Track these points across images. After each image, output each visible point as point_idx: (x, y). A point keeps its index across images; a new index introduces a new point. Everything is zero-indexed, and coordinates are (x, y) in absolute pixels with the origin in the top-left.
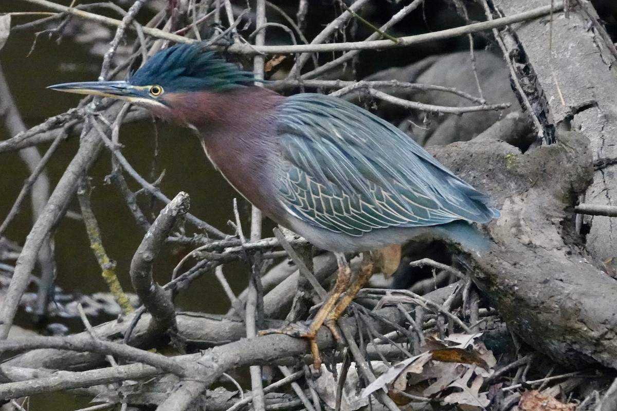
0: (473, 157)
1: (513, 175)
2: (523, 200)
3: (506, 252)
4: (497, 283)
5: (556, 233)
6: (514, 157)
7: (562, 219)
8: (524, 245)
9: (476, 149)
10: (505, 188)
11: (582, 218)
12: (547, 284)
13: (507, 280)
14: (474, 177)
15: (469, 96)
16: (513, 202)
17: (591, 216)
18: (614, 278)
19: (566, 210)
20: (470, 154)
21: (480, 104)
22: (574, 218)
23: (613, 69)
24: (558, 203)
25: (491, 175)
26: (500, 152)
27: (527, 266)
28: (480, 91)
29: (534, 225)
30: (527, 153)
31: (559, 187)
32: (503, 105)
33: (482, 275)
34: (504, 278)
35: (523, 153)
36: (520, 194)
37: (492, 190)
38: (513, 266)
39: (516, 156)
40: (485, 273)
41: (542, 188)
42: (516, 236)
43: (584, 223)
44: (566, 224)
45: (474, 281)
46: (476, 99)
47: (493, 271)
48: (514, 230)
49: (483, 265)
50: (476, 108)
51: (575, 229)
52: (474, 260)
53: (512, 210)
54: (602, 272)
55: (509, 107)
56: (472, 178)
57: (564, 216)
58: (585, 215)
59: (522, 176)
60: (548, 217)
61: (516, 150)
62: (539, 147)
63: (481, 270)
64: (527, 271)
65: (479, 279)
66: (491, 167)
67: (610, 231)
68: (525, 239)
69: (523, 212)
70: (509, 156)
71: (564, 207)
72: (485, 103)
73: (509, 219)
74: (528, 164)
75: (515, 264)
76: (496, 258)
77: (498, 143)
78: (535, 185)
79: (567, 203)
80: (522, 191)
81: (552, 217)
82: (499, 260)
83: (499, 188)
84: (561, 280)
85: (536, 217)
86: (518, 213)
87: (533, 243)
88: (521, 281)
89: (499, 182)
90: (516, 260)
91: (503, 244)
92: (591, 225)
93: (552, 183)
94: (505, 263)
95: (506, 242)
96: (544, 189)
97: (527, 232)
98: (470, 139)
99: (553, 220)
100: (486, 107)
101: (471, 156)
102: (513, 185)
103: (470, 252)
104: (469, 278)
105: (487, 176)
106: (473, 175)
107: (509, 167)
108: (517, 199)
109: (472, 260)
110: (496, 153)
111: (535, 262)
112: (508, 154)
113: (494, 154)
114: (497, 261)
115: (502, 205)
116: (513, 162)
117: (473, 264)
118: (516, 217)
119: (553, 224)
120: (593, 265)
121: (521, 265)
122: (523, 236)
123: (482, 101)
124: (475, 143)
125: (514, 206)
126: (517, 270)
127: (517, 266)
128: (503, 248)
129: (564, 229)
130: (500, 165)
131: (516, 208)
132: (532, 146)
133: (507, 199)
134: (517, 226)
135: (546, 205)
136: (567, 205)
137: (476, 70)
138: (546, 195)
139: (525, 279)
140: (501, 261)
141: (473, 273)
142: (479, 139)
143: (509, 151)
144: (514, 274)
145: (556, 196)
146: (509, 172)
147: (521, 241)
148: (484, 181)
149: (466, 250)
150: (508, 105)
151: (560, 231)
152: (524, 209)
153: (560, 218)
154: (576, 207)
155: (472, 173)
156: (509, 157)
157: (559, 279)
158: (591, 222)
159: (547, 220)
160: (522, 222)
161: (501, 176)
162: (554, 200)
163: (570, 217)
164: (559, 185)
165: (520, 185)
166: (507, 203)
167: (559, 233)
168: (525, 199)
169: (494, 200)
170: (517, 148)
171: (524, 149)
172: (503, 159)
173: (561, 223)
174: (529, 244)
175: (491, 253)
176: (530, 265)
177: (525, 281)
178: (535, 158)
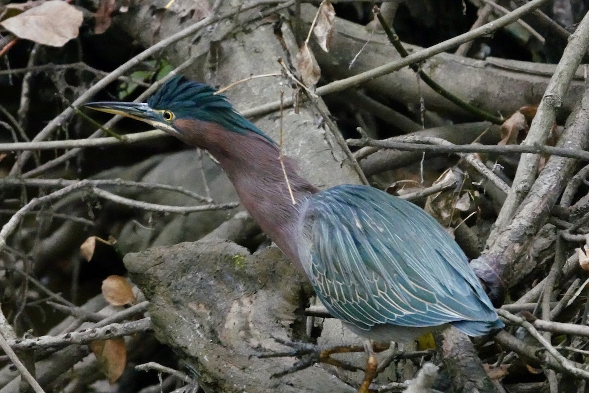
0: (200, 258)
1: (240, 275)
2: (251, 302)
3: (235, 355)
4: (225, 388)
5: (286, 335)
6: (242, 258)
7: (292, 322)
8: (253, 348)
9: (203, 250)
10: (233, 289)
11: (313, 321)
12: (277, 390)
13: (235, 385)
14: (202, 279)
15: (196, 195)
16: (241, 304)
17: (323, 319)
18: (346, 382)
19: (296, 312)
20: (197, 255)
21: (204, 202)
22: (303, 323)
23: (344, 166)
24: (288, 305)
25: (219, 276)
26: (228, 253)
27: (257, 370)
28: (207, 190)
29: (263, 328)
30: (255, 253)
31: (288, 288)
32: (231, 204)
33: (209, 380)
34: (233, 383)
35: (252, 253)
36: (249, 295)
37: (219, 292)
38: (242, 371)
39: (245, 256)
40: (214, 378)
41: (271, 291)
42: (244, 339)
43: (315, 325)
44: (296, 328)
45: (201, 386)
46: (203, 198)
47: (222, 376)
48: (242, 333)
49: (211, 370)
50: (203, 207)
51: (305, 332)
52: (202, 364)
53: (240, 313)
54: (334, 376)
55: (237, 206)
56: (199, 280)
57: (294, 318)
58: (316, 317)
59: (251, 278)
60: (278, 320)
61: (245, 251)
62: (269, 247)
63: (209, 374)
64: (255, 376)
65: (206, 383)
66: (218, 268)
67: (341, 334)
68: (254, 343)
69: (251, 314)
70: (237, 256)
71: (295, 309)
72: (213, 202)
73: (237, 322)
74: (257, 265)
75: (244, 369)
76: (224, 362)
77: (225, 244)
78: (264, 287)
79: (297, 305)
80: (252, 293)
81: (281, 319)
82: (227, 364)
83: (227, 290)
84: (292, 385)
85: (264, 319)
86: (246, 316)
87: (263, 346)
88: (250, 385)
89: (227, 284)
90: (245, 363)
91: (232, 348)
92: (322, 328)
93: (282, 284)
94: (233, 367)
95: (234, 346)
96: (273, 291)
97: (256, 335)
98: (196, 240)
99: (283, 322)
100: (213, 206)
101: (198, 257)
102: (241, 287)
103: (197, 356)
104: (197, 383)
105: (215, 277)
106: (200, 276)
107: (237, 268)
108: (246, 301)
109: (200, 364)
110: (224, 254)
111: (264, 366)
112: (236, 255)
113: (221, 255)
114: (225, 366)
115: (231, 307)
116: (241, 263)
117: (201, 369)
118: (244, 320)
119: (283, 327)
120: (325, 369)
121: (250, 370)
122: (252, 340)
123: (210, 200)
124: (202, 244)
125: (242, 308)
126: (246, 374)
127: (246, 370)
128: (231, 352)
129: (294, 332)
130: (227, 266)
131: (245, 310)
132: (261, 247)
133: (235, 301)
134: (246, 329)
135: (275, 307)
136: (297, 307)
137: (203, 168)
138: (276, 296)
139: (254, 384)
140: (229, 365)
141: (200, 378)
142: (206, 239)
143: (237, 251)
144: (243, 378)
145: (286, 298)
146: (237, 273)
147: (250, 344)
148: (212, 283)
149: (193, 354)
150: (236, 204)
151: (290, 334)
152: (253, 311)
153: (289, 320)
154: (307, 309)
155: (199, 275)
156: (237, 258)
157: (290, 383)
158: (322, 325)
159: (277, 322)
160: (251, 325)
161: (229, 278)
162: (285, 302)
163: (300, 319)
164: (288, 287)
165: (248, 287)
166: (235, 307)
167: (289, 336)
168: (254, 302)
169: (223, 302)
170: (246, 249)
171: (253, 249)
172: (230, 260)
173: (291, 326)
174: (258, 348)
175: (219, 357)
176: (259, 369)
177: (254, 386)
178: (263, 259)
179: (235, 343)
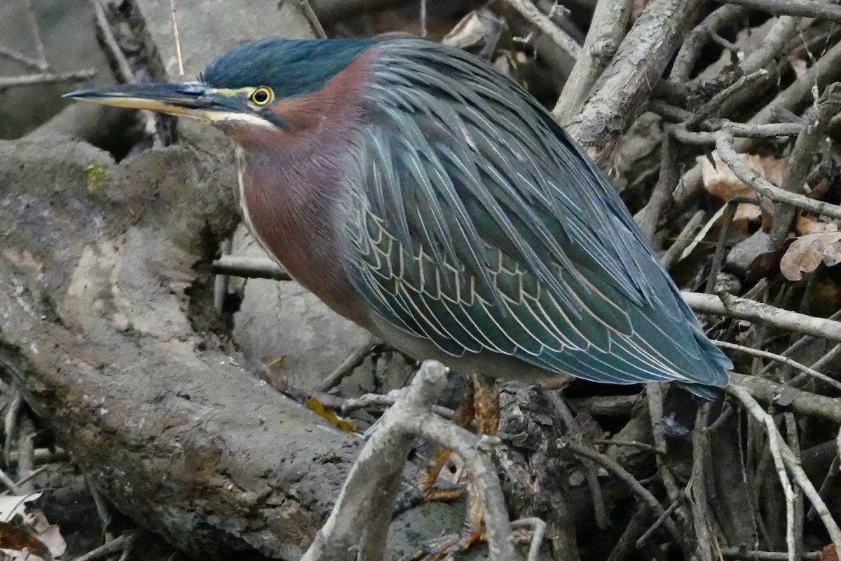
0: (25, 170)
1: (97, 201)
2: (117, 249)
3: (85, 344)
4: (68, 402)
5: (177, 308)
6: (100, 170)
7: (189, 285)
8: (119, 331)
9: (31, 155)
10: (84, 225)
11: (227, 283)
12: (161, 405)
13: (86, 397)
14: (28, 206)
15: (19, 56)
16: (98, 252)
17: (243, 279)
18: (283, 393)
19: (195, 267)
20: (21, 164)
21: (34, 69)
22: (211, 283)
23: (285, 7)
24: (182, 254)
25: (58, 201)
26: (75, 160)
27: (124, 370)
28: (40, 47)
29: (137, 295)
30: (125, 162)
31: (182, 225)
32: (82, 73)
33: (40, 388)
34: (82, 393)
35: (118, 160)
36: (112, 237)
37: (59, 229)
38: (98, 371)
39: (105, 167)
40: (49, 384)
41: (151, 228)
42: (104, 315)
43: (231, 291)
44: (196, 294)
45: (26, 398)
46: (31, 62)
47: (62, 380)
48: (99, 304)
49: (43, 369)
50: (33, 78)
51: (212, 304)
52: (27, 359)
53: (97, 266)
54: (263, 383)
55: (92, 77)
56: (23, 208)
57: (193, 279)
58: (232, 277)
59: (115, 205)
60: (164, 281)
61: (105, 157)
62: (147, 151)
63: (41, 378)
64: (122, 381)
65: (35, 393)
66: (57, 188)
67: (277, 306)
68: (121, 321)
69: (115, 272)
70: (91, 167)
71: (193, 262)
72: (50, 70)
73: (90, 284)
74: (126, 182)
75: (102, 367)
76: (66, 356)
77: (70, 145)
78: (139, 222)
79: (198, 255)
80: (117, 232)
81: (169, 280)
82: (71, 360)
83: (72, 227)
84: (187, 397)
85: (140, 279)
86: (107, 273)
87: (136, 327)
88: (112, 397)
89: (74, 215)
90: (103, 359)
91: (80, 330)
92: (243, 296)
93: (172, 217)
94: (82, 364)
95: (84, 327)
96: (155, 229)
97: (125, 308)
98: (20, 136)
99: (172, 285)
100: (49, 77)
101: (22, 167)
102: (98, 221)
103: (18, 344)
104: (17, 392)
105: (52, 204)
106: (25, 202)
107: (91, 188)
108: (106, 247)
109: (22, 359)
110: (69, 162)
111: (138, 364)
112: (90, 163)
113: (63, 163)
114: (68, 362)
115: (80, 257)
116: (98, 179)
117: (24, 366)
118: (102, 280)
119: (172, 293)
120: (247, 370)
121: (114, 370)
122: (116, 316)
123: (44, 65)
124: (29, 143)
125: (100, 260)
126: (106, 378)
127: (106, 370)
128: (79, 337)
129: (192, 302)
130: (75, 184)
131: (105, 263)
132: (136, 149)
133: (88, 247)
134: (106, 296)
135: (159, 259)
136: (198, 258)
137: (32, 8)
138: (160, 239)
139: (119, 395)
140: (76, 361)
141: (23, 382)
142: (38, 136)
143: (91, 158)
144: (101, 384)
145: (178, 242)
146: (92, 197)
147: (112, 324)
148: (46, 214)
149: (11, 341)
150: (91, 72)
151: (186, 306)
152: (119, 266)
153: (184, 281)
154: (215, 263)
155: (25, 199)
156: (91, 170)
157: (183, 394)
158: (243, 289)
159: (161, 285)
160: (115, 290)
161: (77, 204)
162: (175, 250)
163: (203, 281)
164: (184, 223)
165: (111, 221)
166: (88, 256)
167: (182, 310)
168: (121, 248)
169: (65, 248)
170: (107, 153)
171: (119, 154)
172: (81, 174)
173: (187, 291)
174: (127, 330)
175: (57, 346)
176: (130, 368)
177: (120, 399)
178: (139, 172)
179: (87, 322)
